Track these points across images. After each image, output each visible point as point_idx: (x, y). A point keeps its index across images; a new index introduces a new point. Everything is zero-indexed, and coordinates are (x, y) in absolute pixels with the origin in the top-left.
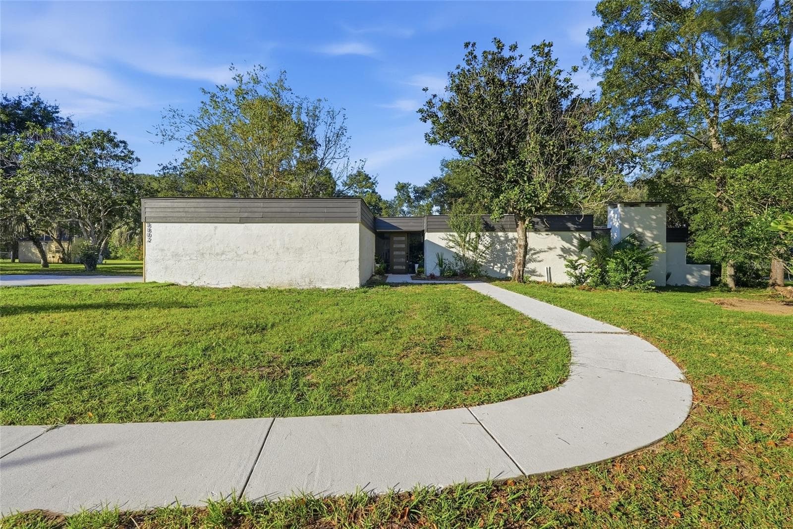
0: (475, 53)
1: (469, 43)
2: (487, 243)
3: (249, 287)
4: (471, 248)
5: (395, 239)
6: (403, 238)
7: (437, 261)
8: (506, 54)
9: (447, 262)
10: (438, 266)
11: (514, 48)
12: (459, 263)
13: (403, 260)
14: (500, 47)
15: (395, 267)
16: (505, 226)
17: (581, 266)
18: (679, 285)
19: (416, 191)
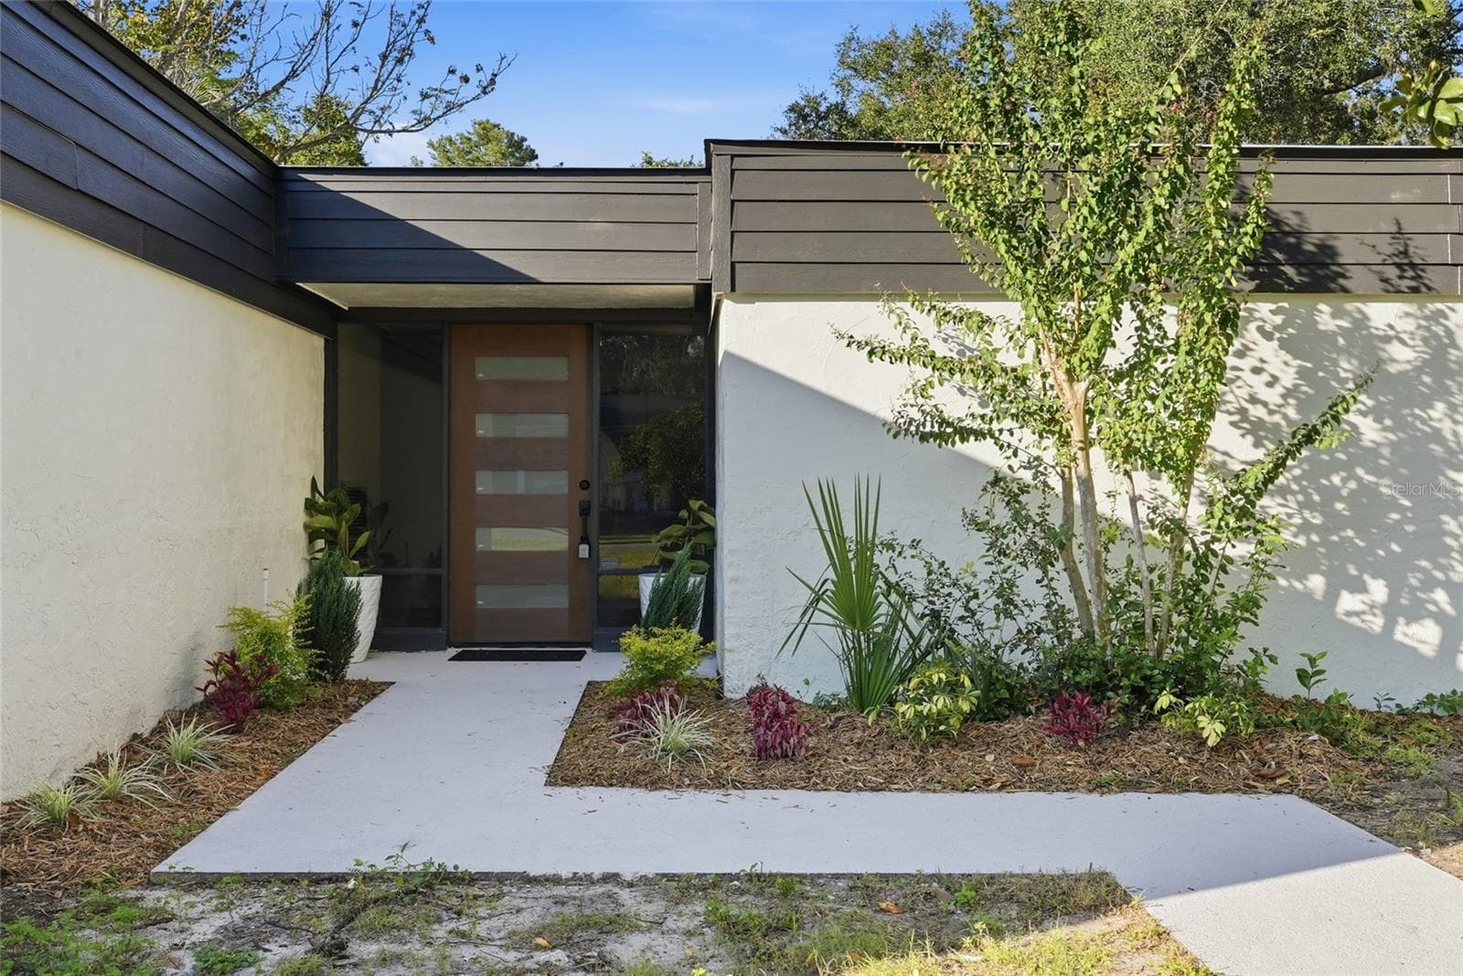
2: (1273, 396)
5: (488, 369)
6: (555, 369)
7: (819, 568)
9: (912, 572)
10: (825, 615)
15: (487, 598)
16: (1421, 249)
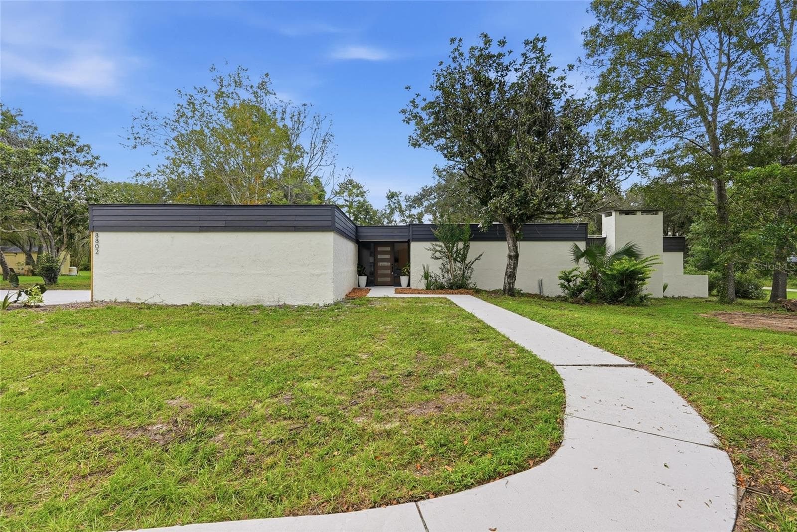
0: (461, 50)
1: (455, 39)
3: (210, 304)
4: (459, 259)
5: (379, 249)
6: (388, 249)
7: (423, 274)
8: (494, 50)
9: (433, 274)
10: (423, 278)
11: (502, 43)
12: (446, 275)
13: (389, 272)
14: (488, 41)
15: (380, 279)
17: (575, 278)
18: (676, 296)
19: (407, 199)
